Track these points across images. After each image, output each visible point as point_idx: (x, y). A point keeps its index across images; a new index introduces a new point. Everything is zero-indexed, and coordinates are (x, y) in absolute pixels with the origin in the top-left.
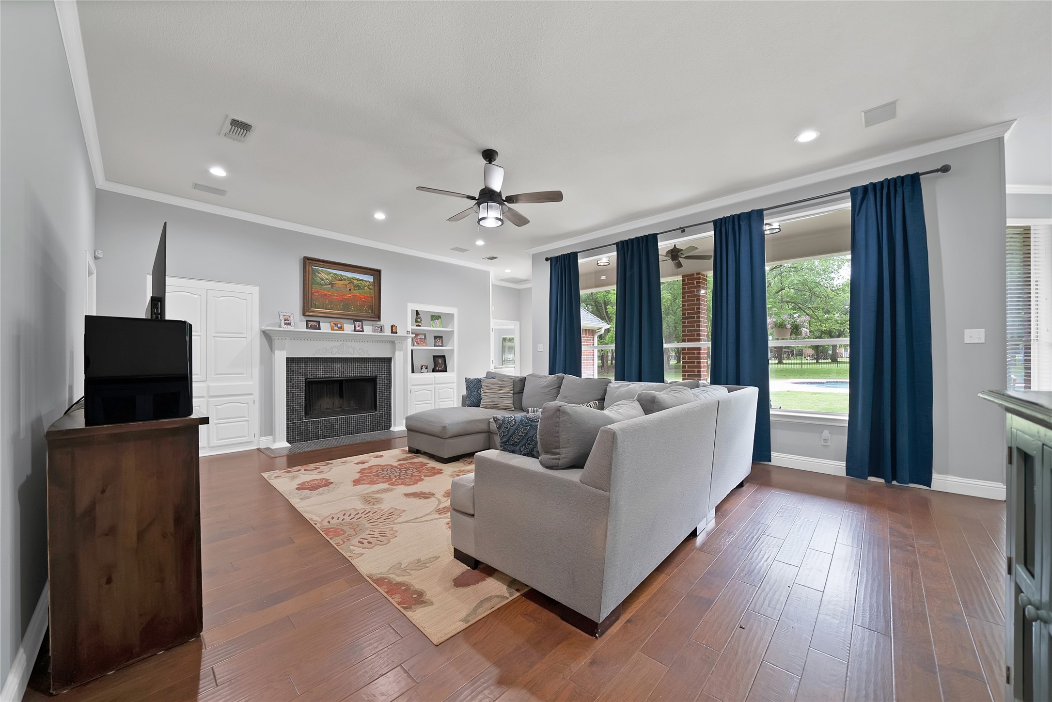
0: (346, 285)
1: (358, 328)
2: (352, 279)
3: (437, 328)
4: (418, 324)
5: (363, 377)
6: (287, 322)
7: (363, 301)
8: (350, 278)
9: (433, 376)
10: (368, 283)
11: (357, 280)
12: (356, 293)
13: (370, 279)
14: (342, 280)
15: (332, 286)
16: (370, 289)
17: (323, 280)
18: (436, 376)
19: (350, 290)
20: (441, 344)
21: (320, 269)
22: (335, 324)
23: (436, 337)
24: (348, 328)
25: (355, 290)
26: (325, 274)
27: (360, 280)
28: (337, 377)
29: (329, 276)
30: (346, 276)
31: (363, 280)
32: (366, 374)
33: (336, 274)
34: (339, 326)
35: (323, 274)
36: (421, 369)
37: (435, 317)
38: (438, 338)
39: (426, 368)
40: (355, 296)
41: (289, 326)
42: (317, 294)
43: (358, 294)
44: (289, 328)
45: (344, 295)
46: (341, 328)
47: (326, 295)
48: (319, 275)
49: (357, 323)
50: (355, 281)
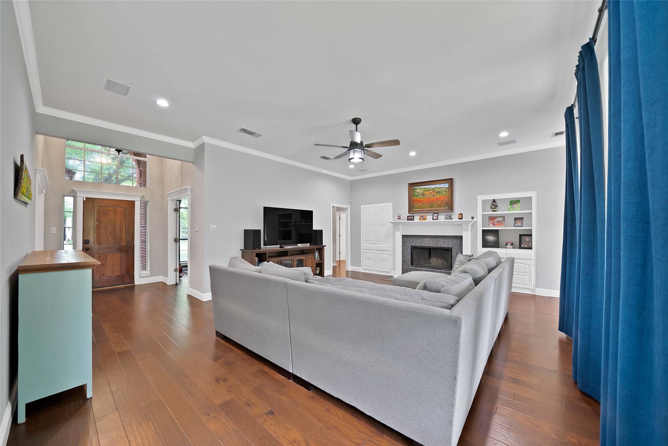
0: (431, 193)
1: (435, 218)
2: (435, 188)
3: (517, 211)
4: (493, 210)
5: (442, 247)
6: (399, 218)
7: (442, 200)
8: (434, 188)
9: (504, 252)
10: (445, 189)
11: (438, 188)
12: (437, 196)
13: (447, 185)
14: (429, 191)
15: (423, 196)
16: (447, 192)
17: (418, 193)
18: (507, 252)
19: (433, 195)
20: (520, 225)
21: (417, 187)
22: (422, 217)
23: (516, 219)
24: (429, 218)
25: (437, 194)
26: (419, 190)
27: (440, 188)
28: (427, 246)
29: (422, 190)
30: (431, 188)
31: (441, 188)
32: (444, 245)
33: (425, 188)
34: (424, 217)
35: (418, 190)
36: (506, 245)
37: (514, 202)
38: (518, 219)
39: (512, 245)
40: (436, 199)
41: (400, 220)
42: (416, 201)
43: (438, 197)
44: (400, 221)
45: (430, 198)
46: (424, 219)
47: (420, 201)
48: (417, 191)
49: (435, 215)
50: (436, 189)
